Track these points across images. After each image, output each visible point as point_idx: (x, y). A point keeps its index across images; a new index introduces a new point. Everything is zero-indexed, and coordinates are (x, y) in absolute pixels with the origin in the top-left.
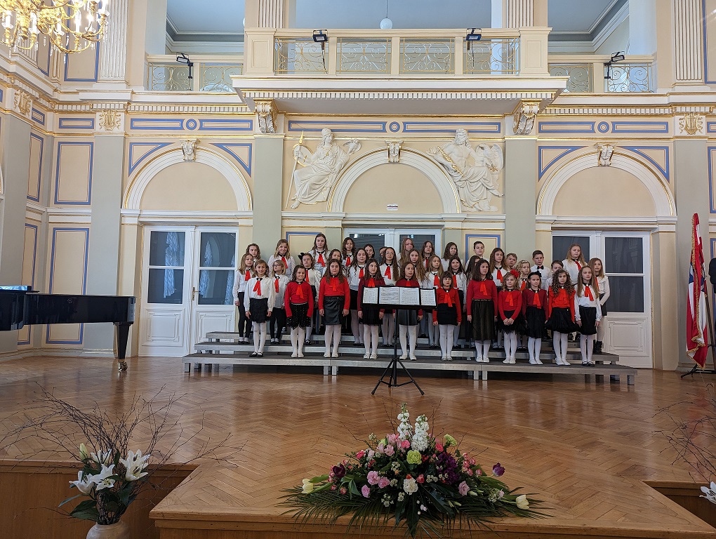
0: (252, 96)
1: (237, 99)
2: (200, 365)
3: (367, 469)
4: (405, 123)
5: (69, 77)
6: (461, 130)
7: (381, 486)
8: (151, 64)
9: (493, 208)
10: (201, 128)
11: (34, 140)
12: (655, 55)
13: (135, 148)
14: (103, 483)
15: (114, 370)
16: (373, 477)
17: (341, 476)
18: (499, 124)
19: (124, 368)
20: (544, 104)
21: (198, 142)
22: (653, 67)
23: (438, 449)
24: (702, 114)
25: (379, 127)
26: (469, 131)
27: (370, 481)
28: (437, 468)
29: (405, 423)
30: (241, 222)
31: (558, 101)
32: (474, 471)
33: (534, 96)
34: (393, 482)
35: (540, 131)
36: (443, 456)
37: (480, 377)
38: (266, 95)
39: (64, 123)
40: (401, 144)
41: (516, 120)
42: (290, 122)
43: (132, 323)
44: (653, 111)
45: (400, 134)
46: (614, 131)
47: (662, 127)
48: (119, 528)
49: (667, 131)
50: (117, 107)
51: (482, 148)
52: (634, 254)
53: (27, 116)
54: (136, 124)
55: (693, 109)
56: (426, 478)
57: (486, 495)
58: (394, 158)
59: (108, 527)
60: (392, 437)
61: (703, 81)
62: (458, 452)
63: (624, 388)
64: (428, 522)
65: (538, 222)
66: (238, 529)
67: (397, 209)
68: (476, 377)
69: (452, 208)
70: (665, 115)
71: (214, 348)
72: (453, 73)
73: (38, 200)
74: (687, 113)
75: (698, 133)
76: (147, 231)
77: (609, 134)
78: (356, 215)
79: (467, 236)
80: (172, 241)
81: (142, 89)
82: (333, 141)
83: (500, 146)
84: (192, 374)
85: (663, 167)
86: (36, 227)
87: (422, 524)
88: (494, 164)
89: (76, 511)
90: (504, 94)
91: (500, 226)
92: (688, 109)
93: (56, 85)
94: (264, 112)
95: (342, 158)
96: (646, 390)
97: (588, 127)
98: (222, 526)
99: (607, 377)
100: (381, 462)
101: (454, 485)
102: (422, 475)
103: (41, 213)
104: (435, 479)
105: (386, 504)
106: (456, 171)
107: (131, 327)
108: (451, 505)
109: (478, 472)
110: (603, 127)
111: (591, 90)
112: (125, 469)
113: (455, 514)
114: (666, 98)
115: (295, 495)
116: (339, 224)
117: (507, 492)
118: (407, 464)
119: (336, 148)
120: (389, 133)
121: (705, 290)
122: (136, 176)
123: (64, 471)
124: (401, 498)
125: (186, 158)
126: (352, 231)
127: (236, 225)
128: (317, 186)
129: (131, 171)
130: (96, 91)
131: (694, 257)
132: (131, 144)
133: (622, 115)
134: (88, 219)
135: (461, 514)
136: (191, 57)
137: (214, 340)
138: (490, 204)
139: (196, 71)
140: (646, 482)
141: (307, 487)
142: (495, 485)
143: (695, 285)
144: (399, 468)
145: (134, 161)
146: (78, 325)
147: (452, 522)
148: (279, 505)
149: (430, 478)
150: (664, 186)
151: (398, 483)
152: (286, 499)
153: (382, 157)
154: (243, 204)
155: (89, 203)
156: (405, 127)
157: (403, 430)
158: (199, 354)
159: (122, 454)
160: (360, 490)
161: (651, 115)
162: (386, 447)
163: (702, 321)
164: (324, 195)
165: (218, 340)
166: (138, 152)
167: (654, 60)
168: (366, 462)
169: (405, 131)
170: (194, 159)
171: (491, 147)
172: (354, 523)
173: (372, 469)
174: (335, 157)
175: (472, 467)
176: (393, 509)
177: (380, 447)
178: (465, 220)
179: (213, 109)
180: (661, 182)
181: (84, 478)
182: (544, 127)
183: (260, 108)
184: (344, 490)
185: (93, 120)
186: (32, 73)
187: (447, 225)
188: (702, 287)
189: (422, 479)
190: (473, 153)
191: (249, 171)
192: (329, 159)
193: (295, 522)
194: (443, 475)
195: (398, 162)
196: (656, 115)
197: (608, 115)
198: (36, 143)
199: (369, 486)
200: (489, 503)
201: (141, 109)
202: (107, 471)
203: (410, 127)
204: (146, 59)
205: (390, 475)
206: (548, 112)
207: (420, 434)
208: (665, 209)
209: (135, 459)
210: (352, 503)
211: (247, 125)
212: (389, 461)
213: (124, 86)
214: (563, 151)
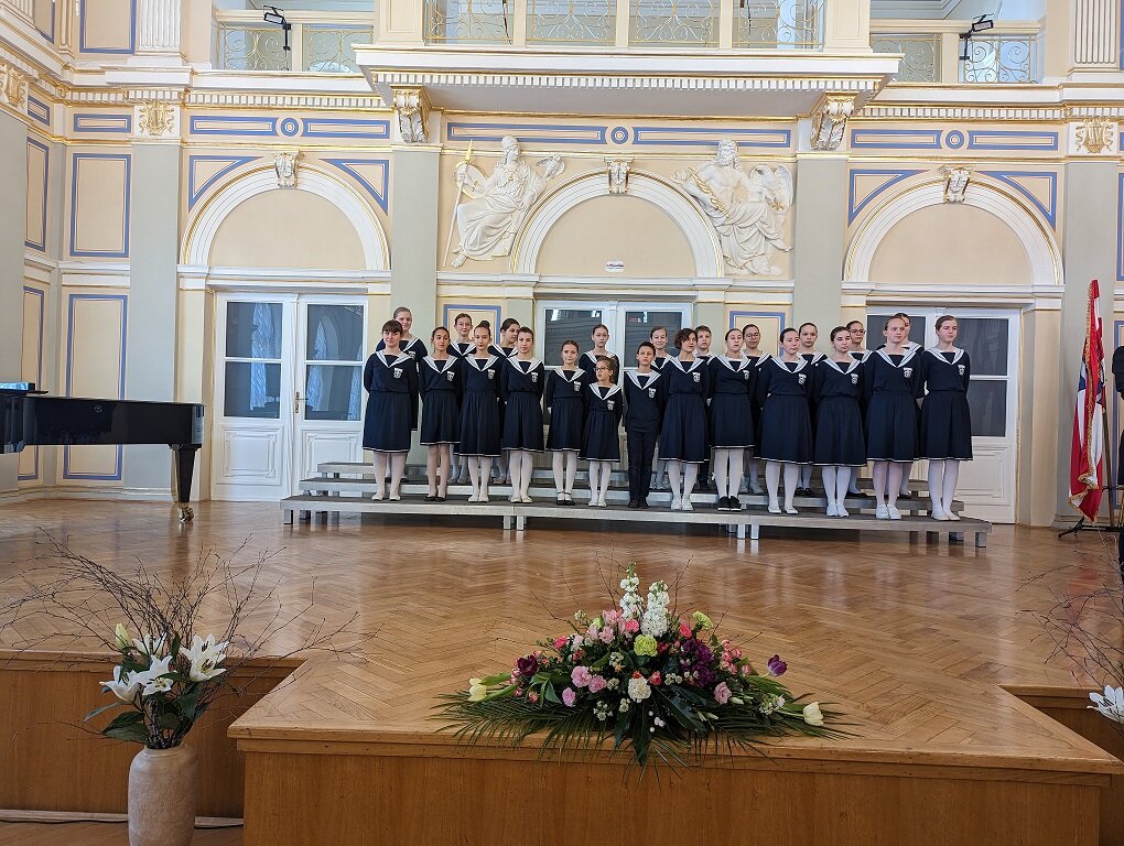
0: (389, 79)
1: (364, 86)
2: (308, 513)
3: (571, 664)
4: (636, 130)
5: (88, 45)
6: (727, 142)
7: (593, 690)
8: (222, 26)
9: (775, 270)
10: (305, 134)
11: (34, 149)
12: (1041, 21)
13: (199, 165)
14: (154, 684)
15: (173, 520)
16: (580, 675)
17: (531, 674)
18: (788, 132)
19: (189, 518)
20: (862, 99)
21: (300, 156)
22: (1038, 41)
23: (683, 633)
24: (1112, 119)
25: (595, 135)
26: (740, 144)
27: (576, 681)
28: (682, 661)
29: (631, 593)
30: (372, 288)
31: (886, 95)
32: (739, 668)
33: (846, 86)
34: (613, 683)
35: (854, 145)
36: (692, 643)
37: (748, 534)
38: (412, 80)
39: (83, 123)
40: (631, 163)
41: (814, 125)
42: (450, 126)
43: (200, 446)
44: (1034, 113)
45: (628, 147)
46: (971, 146)
47: (1048, 141)
48: (180, 755)
49: (1055, 147)
50: (168, 96)
51: (760, 172)
52: (993, 347)
53: (19, 109)
54: (199, 125)
55: (1099, 111)
56: (663, 678)
57: (756, 703)
58: (619, 186)
59: (164, 753)
60: (610, 616)
61: (1117, 65)
62: (714, 638)
63: (970, 552)
64: (667, 744)
65: (845, 292)
66: (368, 753)
67: (621, 270)
68: (741, 534)
69: (710, 269)
70: (1055, 121)
71: (331, 488)
72: (716, 46)
73: (43, 249)
74: (1089, 118)
75: (1105, 152)
76: (221, 303)
77: (964, 152)
78: (556, 279)
79: (732, 314)
80: (260, 319)
81: (207, 67)
82: (520, 158)
83: (789, 168)
84: (296, 527)
85: (1047, 205)
86: (42, 293)
87: (655, 745)
88: (778, 198)
89: (111, 729)
90: (797, 82)
91: (786, 299)
92: (1091, 111)
93: (67, 59)
94: (408, 107)
95: (535, 185)
96: (1003, 556)
97: (930, 139)
98: (343, 749)
99: (944, 535)
100: (595, 654)
101: (708, 689)
102: (658, 673)
103: (48, 270)
104: (679, 679)
105: (601, 716)
106: (717, 209)
107: (198, 453)
108: (703, 718)
109: (745, 669)
110: (955, 140)
111: (938, 79)
112: (189, 665)
113: (708, 730)
114: (1057, 93)
115: (459, 704)
116: (529, 293)
117: (788, 699)
118: (634, 657)
119: (524, 170)
120: (611, 147)
121: (1103, 402)
122: (202, 210)
123: (92, 668)
124: (625, 707)
125: (282, 183)
126: (549, 304)
127: (364, 292)
128: (495, 231)
129: (192, 202)
130: (134, 69)
131: (1088, 349)
132: (192, 158)
133: (986, 121)
134: (126, 282)
135: (717, 732)
136: (288, 15)
137: (331, 475)
138: (771, 263)
139: (296, 37)
140: (1004, 688)
141: (477, 691)
142: (769, 688)
143: (1087, 394)
144: (622, 662)
145: (198, 187)
146: (113, 448)
147: (703, 743)
148: (433, 718)
149: (671, 677)
150: (1045, 234)
151: (619, 685)
152: (443, 709)
153: (599, 185)
154: (375, 260)
155: (126, 255)
156: (636, 136)
157: (628, 604)
158: (307, 497)
159: (184, 641)
160: (560, 696)
161: (1032, 121)
162: (601, 630)
163: (1096, 451)
164: (506, 244)
165: (337, 475)
166: (204, 171)
167: (1042, 29)
168: (570, 653)
169: (636, 142)
170: (296, 185)
171: (774, 170)
172: (550, 745)
173: (579, 663)
174: (524, 184)
175: (735, 661)
176: (611, 723)
177: (593, 631)
178: (730, 289)
179: (325, 102)
180: (1043, 229)
181: (123, 676)
182: (861, 139)
183: (401, 100)
184: (534, 696)
185: (129, 118)
186: (25, 36)
187: (702, 296)
188: (1098, 398)
189: (657, 679)
190: (745, 180)
191: (384, 206)
192: (513, 187)
193: (459, 743)
194: (691, 673)
195: (624, 194)
196: (1040, 121)
197: (963, 121)
198: (37, 155)
199: (574, 689)
200: (761, 716)
201: (207, 100)
202: (160, 666)
203: (643, 136)
204: (214, 17)
205: (608, 672)
206: (868, 113)
207: (655, 611)
208: (1046, 273)
209: (204, 648)
210: (548, 715)
211: (380, 129)
212: (605, 652)
213: (178, 62)
214: (888, 178)
